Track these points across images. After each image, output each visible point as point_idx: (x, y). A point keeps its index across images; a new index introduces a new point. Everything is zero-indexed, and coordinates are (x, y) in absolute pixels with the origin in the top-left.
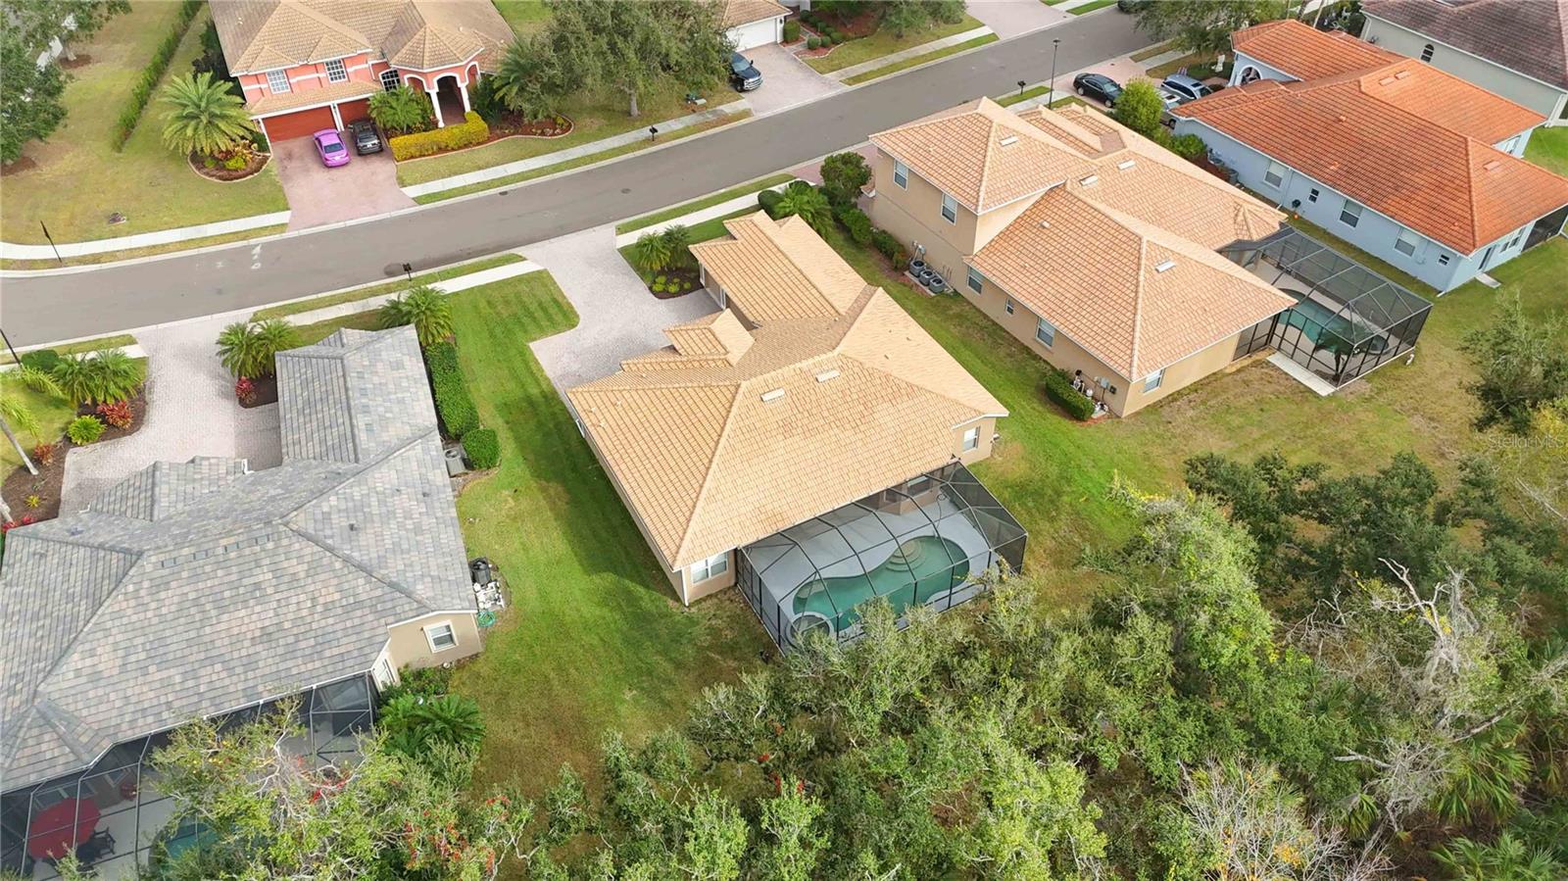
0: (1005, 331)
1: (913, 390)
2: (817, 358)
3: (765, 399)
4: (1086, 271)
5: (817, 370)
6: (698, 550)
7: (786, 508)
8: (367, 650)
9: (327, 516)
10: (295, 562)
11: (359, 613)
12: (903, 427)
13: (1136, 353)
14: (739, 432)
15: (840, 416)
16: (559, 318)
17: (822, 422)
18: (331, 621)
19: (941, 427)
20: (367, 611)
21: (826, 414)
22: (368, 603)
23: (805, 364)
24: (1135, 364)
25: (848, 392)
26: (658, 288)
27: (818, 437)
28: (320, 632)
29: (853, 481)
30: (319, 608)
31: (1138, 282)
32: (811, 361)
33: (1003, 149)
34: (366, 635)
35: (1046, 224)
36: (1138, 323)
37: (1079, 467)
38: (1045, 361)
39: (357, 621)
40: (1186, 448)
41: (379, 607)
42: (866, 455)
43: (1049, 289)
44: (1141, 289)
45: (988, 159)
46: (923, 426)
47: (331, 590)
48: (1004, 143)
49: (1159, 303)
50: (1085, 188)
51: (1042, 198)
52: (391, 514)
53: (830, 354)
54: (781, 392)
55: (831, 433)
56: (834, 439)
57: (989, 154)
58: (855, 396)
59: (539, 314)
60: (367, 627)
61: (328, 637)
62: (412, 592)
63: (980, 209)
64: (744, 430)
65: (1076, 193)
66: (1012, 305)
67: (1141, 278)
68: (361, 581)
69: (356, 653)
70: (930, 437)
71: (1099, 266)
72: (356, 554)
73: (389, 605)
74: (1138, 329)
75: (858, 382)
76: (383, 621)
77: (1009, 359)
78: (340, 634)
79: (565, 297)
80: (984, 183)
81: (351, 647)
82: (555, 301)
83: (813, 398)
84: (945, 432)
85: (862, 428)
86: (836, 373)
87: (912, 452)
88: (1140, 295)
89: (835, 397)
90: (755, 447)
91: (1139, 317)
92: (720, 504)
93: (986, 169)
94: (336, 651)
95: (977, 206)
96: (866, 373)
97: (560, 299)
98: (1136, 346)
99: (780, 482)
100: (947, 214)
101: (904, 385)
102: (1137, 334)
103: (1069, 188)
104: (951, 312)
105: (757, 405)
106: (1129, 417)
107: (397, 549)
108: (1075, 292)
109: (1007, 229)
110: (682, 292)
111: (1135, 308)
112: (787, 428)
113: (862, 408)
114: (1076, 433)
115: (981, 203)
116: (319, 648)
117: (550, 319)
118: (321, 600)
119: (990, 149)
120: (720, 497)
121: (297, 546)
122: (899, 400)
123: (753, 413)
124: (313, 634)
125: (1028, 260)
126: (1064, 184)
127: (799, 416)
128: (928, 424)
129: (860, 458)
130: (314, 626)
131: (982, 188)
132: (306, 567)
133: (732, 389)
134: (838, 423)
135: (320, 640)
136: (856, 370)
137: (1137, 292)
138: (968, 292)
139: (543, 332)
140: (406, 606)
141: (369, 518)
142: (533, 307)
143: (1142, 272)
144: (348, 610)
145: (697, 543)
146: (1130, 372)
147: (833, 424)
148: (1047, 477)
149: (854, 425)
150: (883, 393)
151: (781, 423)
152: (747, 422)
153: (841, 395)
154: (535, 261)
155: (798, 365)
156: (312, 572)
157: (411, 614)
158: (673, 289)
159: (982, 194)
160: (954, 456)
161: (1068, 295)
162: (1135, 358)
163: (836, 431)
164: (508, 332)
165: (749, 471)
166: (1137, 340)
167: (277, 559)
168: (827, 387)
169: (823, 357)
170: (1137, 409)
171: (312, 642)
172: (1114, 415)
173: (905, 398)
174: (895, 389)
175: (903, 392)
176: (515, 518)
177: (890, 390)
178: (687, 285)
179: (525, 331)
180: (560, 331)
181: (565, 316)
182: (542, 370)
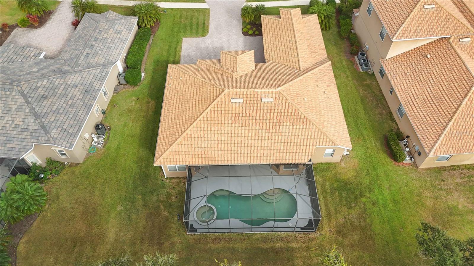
0: (385, 101)
1: (306, 121)
2: (267, 90)
3: (232, 101)
4: (436, 88)
5: (264, 95)
6: (169, 160)
7: (217, 156)
8: (22, 150)
9: (37, 88)
10: (13, 103)
11: (25, 133)
12: (292, 137)
13: (439, 142)
14: (213, 112)
15: (263, 121)
16: (200, 31)
17: (254, 121)
18: (15, 132)
19: (311, 144)
20: (29, 134)
21: (257, 118)
22: (31, 131)
23: (259, 91)
24: (435, 148)
25: (273, 111)
26: (245, 30)
27: (248, 128)
28: (9, 135)
29: (254, 155)
30: (13, 126)
31: (461, 104)
32: (263, 90)
33: (424, 10)
34: (24, 143)
35: (429, 56)
36: (449, 126)
37: (380, 185)
38: (396, 124)
39: (23, 137)
41: (34, 134)
42: (266, 145)
43: (412, 90)
44: (460, 109)
45: (413, 13)
46: (302, 140)
47: (21, 120)
48: (426, 7)
49: (468, 120)
50: (460, 43)
51: (435, 41)
52: (66, 95)
53: (274, 90)
54: (241, 100)
55: (256, 128)
56: (255, 131)
57: (414, 10)
58: (276, 114)
59: (194, 27)
60: (26, 140)
61: (11, 139)
62: (48, 133)
63: (395, 38)
64: (216, 113)
65: (454, 45)
66: (392, 91)
67: (464, 103)
68: (32, 121)
69: (17, 150)
70: (303, 147)
71: (444, 87)
72: (37, 109)
73: (38, 135)
74: (447, 129)
75: (281, 108)
76: (32, 140)
77: (379, 116)
78: (15, 139)
79: (208, 22)
80: (404, 25)
81: (17, 146)
82: (204, 23)
83: (255, 108)
84: (311, 147)
85: (271, 131)
86: (272, 100)
87: (290, 151)
88: (458, 112)
89: (266, 111)
90: (217, 122)
91: (451, 124)
92: (188, 143)
93: (409, 18)
94: (11, 146)
95: (394, 36)
96: (287, 104)
97: (206, 23)
98: (441, 139)
99: (220, 142)
100: (382, 35)
101: (303, 117)
102: (445, 132)
103: (451, 40)
104: (365, 83)
105: (227, 103)
106: (422, 169)
107: (57, 112)
108: (424, 97)
109: (408, 52)
110: (253, 35)
111: (452, 118)
112: (236, 119)
113: (276, 121)
114: (390, 167)
115: (396, 35)
116: (6, 142)
117: (197, 31)
118: (15, 123)
119: (416, 8)
120: (190, 139)
121: (17, 97)
122: (296, 123)
123: (224, 106)
124: (6, 135)
125: (410, 71)
126: (450, 38)
127: (244, 115)
128: (305, 140)
129: (263, 145)
130: (9, 132)
131: (402, 28)
132: (16, 106)
133: (221, 91)
134: (261, 124)
135: (8, 138)
136: (283, 101)
137: (457, 109)
138: (378, 75)
139: (191, 35)
140: (44, 138)
141: (54, 94)
142: (195, 23)
143: (466, 100)
144: (23, 130)
145: (170, 157)
146: (430, 151)
147: (258, 124)
148: (361, 184)
149: (268, 128)
150: (291, 117)
151: (234, 115)
152: (219, 109)
153: (269, 111)
154: (208, 4)
155: (256, 90)
156: (17, 110)
157: (43, 142)
158: (250, 32)
159: (400, 30)
160: (310, 161)
161: (420, 97)
162: (437, 145)
163: (259, 128)
164: (179, 31)
165: (209, 132)
166: (443, 135)
167: (8, 100)
168: (265, 105)
169: (270, 90)
170: (429, 167)
171: (5, 138)
172: (415, 165)
173: (300, 123)
174: (298, 117)
175: (301, 120)
176: (130, 111)
177: (294, 117)
178: (257, 33)
179: (185, 32)
180: (197, 37)
181: (203, 31)
182: (180, 51)
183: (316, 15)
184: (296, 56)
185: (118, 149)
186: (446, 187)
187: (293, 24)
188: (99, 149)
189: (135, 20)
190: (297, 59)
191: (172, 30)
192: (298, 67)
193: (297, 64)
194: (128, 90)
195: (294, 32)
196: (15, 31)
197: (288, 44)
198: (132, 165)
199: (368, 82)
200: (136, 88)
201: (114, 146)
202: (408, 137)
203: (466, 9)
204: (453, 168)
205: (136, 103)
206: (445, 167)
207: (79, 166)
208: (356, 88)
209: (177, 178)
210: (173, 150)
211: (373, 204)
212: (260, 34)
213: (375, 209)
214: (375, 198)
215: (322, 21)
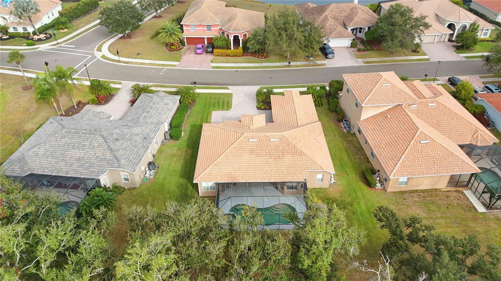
0: (363, 150)
1: (302, 153)
2: (274, 134)
3: (250, 140)
4: (394, 136)
5: (272, 137)
6: (204, 179)
7: (238, 176)
8: (100, 173)
9: (112, 134)
10: (96, 142)
11: (104, 162)
12: (292, 164)
13: (396, 168)
14: (236, 148)
15: (272, 153)
16: (225, 107)
17: (265, 153)
18: (96, 161)
19: (305, 168)
20: (106, 162)
21: (267, 151)
22: (107, 160)
23: (268, 134)
24: (394, 172)
25: (278, 147)
26: (259, 106)
27: (261, 158)
28: (92, 163)
29: (265, 175)
30: (95, 157)
31: (410, 144)
32: (271, 134)
33: (382, 87)
34: (102, 168)
35: (389, 116)
36: (402, 158)
37: (359, 202)
38: (371, 164)
39: (102, 164)
40: (405, 210)
41: (109, 162)
42: (274, 169)
43: (378, 138)
44: (409, 147)
45: (375, 89)
46: (299, 166)
47: (101, 153)
48: (383, 85)
49: (415, 154)
50: (410, 108)
51: (392, 108)
52: (131, 140)
53: (278, 134)
54: (256, 140)
55: (266, 158)
56: (266, 160)
57: (376, 87)
58: (280, 149)
59: (221, 104)
60: (103, 166)
61: (93, 165)
62: (119, 161)
63: (363, 104)
64: (238, 148)
65: (404, 109)
66: (366, 142)
67: (412, 143)
68: (109, 153)
69: (97, 172)
70: (299, 171)
71: (399, 135)
72: (112, 146)
73: (112, 162)
74: (401, 160)
75: (284, 145)
76: (108, 166)
77: (358, 160)
78: (96, 165)
79: (231, 102)
80: (369, 96)
81: (97, 170)
82: (228, 102)
83: (266, 145)
84: (306, 171)
85: (277, 160)
86: (277, 140)
87: (290, 173)
88: (408, 149)
89: (273, 147)
90: (239, 154)
91: (403, 156)
92: (218, 167)
93: (372, 92)
94: (93, 170)
95: (363, 103)
96: (288, 143)
97: (230, 102)
98: (397, 166)
99: (241, 167)
100: (357, 105)
101: (299, 151)
102: (400, 162)
103: (403, 106)
104: (348, 139)
105: (246, 141)
106: (390, 192)
107: (125, 149)
108: (386, 142)
109: (376, 115)
110: (265, 109)
111: (404, 153)
112: (252, 152)
113: (281, 153)
114: (366, 191)
115: (364, 102)
116: (89, 167)
117: (223, 107)
118: (97, 155)
119: (377, 86)
120: (220, 165)
121: (99, 138)
122: (295, 155)
123: (244, 143)
124: (90, 163)
125: (377, 127)
126: (402, 105)
127: (258, 149)
128: (301, 166)
129: (271, 169)
130: (91, 161)
131: (368, 98)
132: (98, 144)
133: (242, 134)
134: (270, 156)
135: (91, 165)
136: (285, 141)
137: (407, 147)
138: (357, 133)
139: (219, 109)
140: (116, 164)
141: (124, 138)
142: (221, 102)
143: (413, 141)
144: (102, 160)
145: (205, 176)
146: (390, 174)
147: (268, 156)
148: (344, 201)
149: (275, 158)
150: (291, 151)
151: (251, 150)
152: (240, 146)
153: (275, 147)
154: (231, 91)
155: (266, 134)
156: (99, 147)
157: (116, 167)
158: (263, 107)
159: (366, 99)
160: (305, 180)
161: (384, 142)
162: (395, 170)
163: (268, 158)
164: (209, 107)
165: (233, 160)
166: (399, 164)
167: (93, 140)
168: (272, 143)
169: (276, 134)
170: (395, 191)
171: (88, 165)
172: (385, 190)
173: (298, 155)
174: (296, 151)
175: (298, 153)
176: (173, 156)
177: (293, 151)
178: (267, 108)
179: (214, 108)
180: (223, 110)
181: (228, 107)
182: (211, 119)
183: (311, 95)
184: (295, 118)
185: (164, 179)
186: (407, 203)
187: (293, 99)
188: (150, 180)
189: (178, 97)
190: (296, 120)
191: (204, 106)
192: (296, 124)
193: (296, 122)
194: (172, 142)
195: (294, 103)
196: (86, 107)
197: (290, 111)
198: (175, 189)
199: (351, 138)
200: (177, 142)
201: (161, 177)
202: (378, 171)
203: (415, 89)
204: (412, 192)
205: (177, 151)
206: (406, 191)
207: (135, 190)
208: (341, 142)
209: (208, 197)
210: (207, 172)
211: (353, 214)
212: (270, 108)
213: (355, 217)
214: (355, 209)
215: (316, 99)
